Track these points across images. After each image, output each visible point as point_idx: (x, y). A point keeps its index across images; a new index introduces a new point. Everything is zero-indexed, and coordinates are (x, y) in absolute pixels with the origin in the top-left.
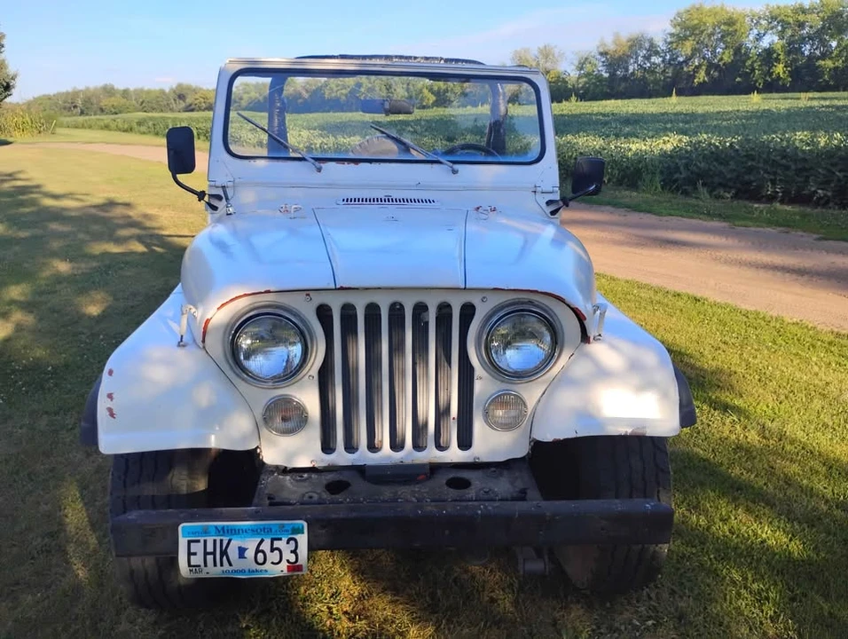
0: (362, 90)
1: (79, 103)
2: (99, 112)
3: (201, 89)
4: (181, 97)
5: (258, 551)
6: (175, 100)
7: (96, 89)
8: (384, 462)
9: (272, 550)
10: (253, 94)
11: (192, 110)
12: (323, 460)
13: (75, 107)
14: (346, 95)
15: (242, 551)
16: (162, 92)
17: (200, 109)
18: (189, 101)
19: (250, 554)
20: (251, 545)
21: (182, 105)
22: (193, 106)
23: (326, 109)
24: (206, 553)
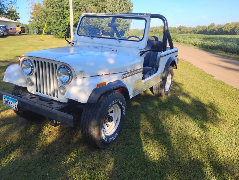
0: (236, 29)
1: (154, 30)
2: (158, 33)
3: (186, 27)
4: (180, 29)
5: (11, 103)
6: (178, 30)
7: (159, 27)
8: (45, 97)
9: (13, 104)
10: (201, 29)
11: (182, 33)
12: (36, 93)
13: (153, 31)
14: (230, 30)
15: (10, 102)
16: (175, 28)
17: (184, 33)
18: (181, 31)
19: (10, 103)
20: (11, 102)
21: (180, 31)
22: (182, 32)
23: (223, 34)
24: (6, 101)
